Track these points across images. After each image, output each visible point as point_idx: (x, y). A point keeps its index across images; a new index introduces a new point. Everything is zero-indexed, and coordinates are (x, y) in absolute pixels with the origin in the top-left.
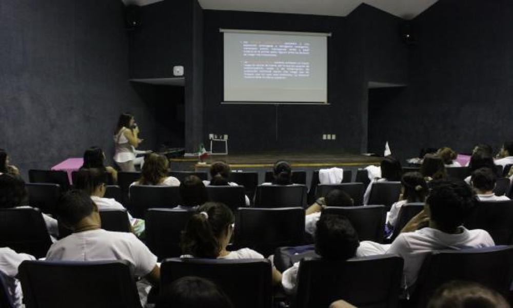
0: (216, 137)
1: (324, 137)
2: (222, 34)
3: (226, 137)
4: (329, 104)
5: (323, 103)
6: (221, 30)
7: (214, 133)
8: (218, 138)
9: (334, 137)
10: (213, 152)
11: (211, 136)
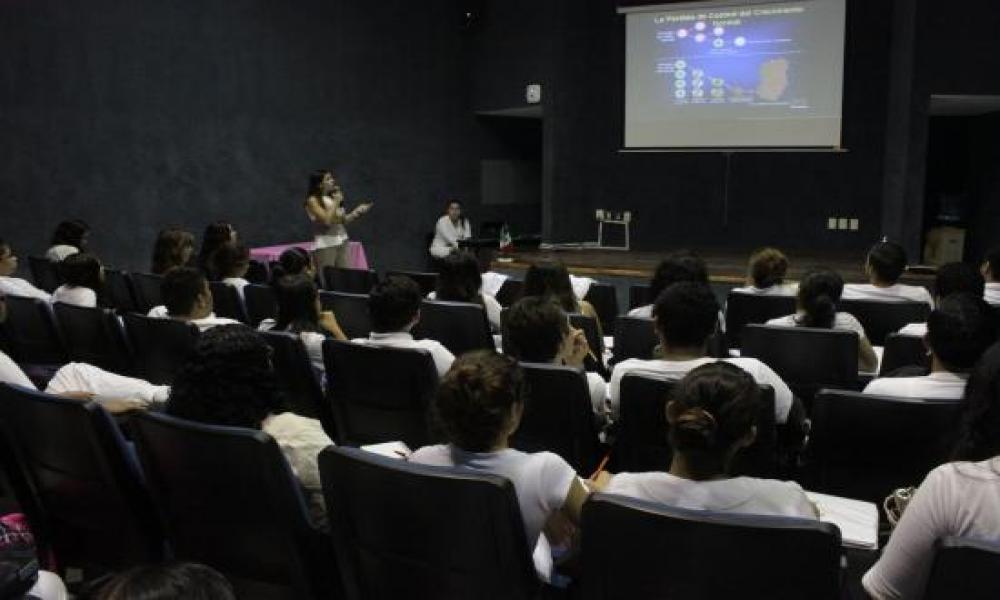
0: (609, 215)
1: (832, 223)
2: (623, 16)
3: (627, 216)
4: (844, 150)
5: (831, 147)
6: (621, 10)
7: (606, 209)
8: (613, 218)
9: (854, 224)
10: (603, 244)
11: (600, 213)
